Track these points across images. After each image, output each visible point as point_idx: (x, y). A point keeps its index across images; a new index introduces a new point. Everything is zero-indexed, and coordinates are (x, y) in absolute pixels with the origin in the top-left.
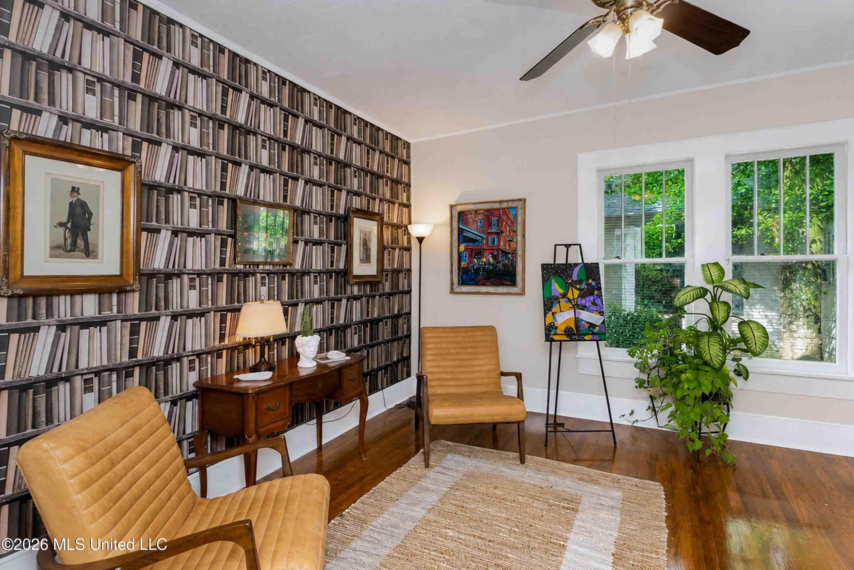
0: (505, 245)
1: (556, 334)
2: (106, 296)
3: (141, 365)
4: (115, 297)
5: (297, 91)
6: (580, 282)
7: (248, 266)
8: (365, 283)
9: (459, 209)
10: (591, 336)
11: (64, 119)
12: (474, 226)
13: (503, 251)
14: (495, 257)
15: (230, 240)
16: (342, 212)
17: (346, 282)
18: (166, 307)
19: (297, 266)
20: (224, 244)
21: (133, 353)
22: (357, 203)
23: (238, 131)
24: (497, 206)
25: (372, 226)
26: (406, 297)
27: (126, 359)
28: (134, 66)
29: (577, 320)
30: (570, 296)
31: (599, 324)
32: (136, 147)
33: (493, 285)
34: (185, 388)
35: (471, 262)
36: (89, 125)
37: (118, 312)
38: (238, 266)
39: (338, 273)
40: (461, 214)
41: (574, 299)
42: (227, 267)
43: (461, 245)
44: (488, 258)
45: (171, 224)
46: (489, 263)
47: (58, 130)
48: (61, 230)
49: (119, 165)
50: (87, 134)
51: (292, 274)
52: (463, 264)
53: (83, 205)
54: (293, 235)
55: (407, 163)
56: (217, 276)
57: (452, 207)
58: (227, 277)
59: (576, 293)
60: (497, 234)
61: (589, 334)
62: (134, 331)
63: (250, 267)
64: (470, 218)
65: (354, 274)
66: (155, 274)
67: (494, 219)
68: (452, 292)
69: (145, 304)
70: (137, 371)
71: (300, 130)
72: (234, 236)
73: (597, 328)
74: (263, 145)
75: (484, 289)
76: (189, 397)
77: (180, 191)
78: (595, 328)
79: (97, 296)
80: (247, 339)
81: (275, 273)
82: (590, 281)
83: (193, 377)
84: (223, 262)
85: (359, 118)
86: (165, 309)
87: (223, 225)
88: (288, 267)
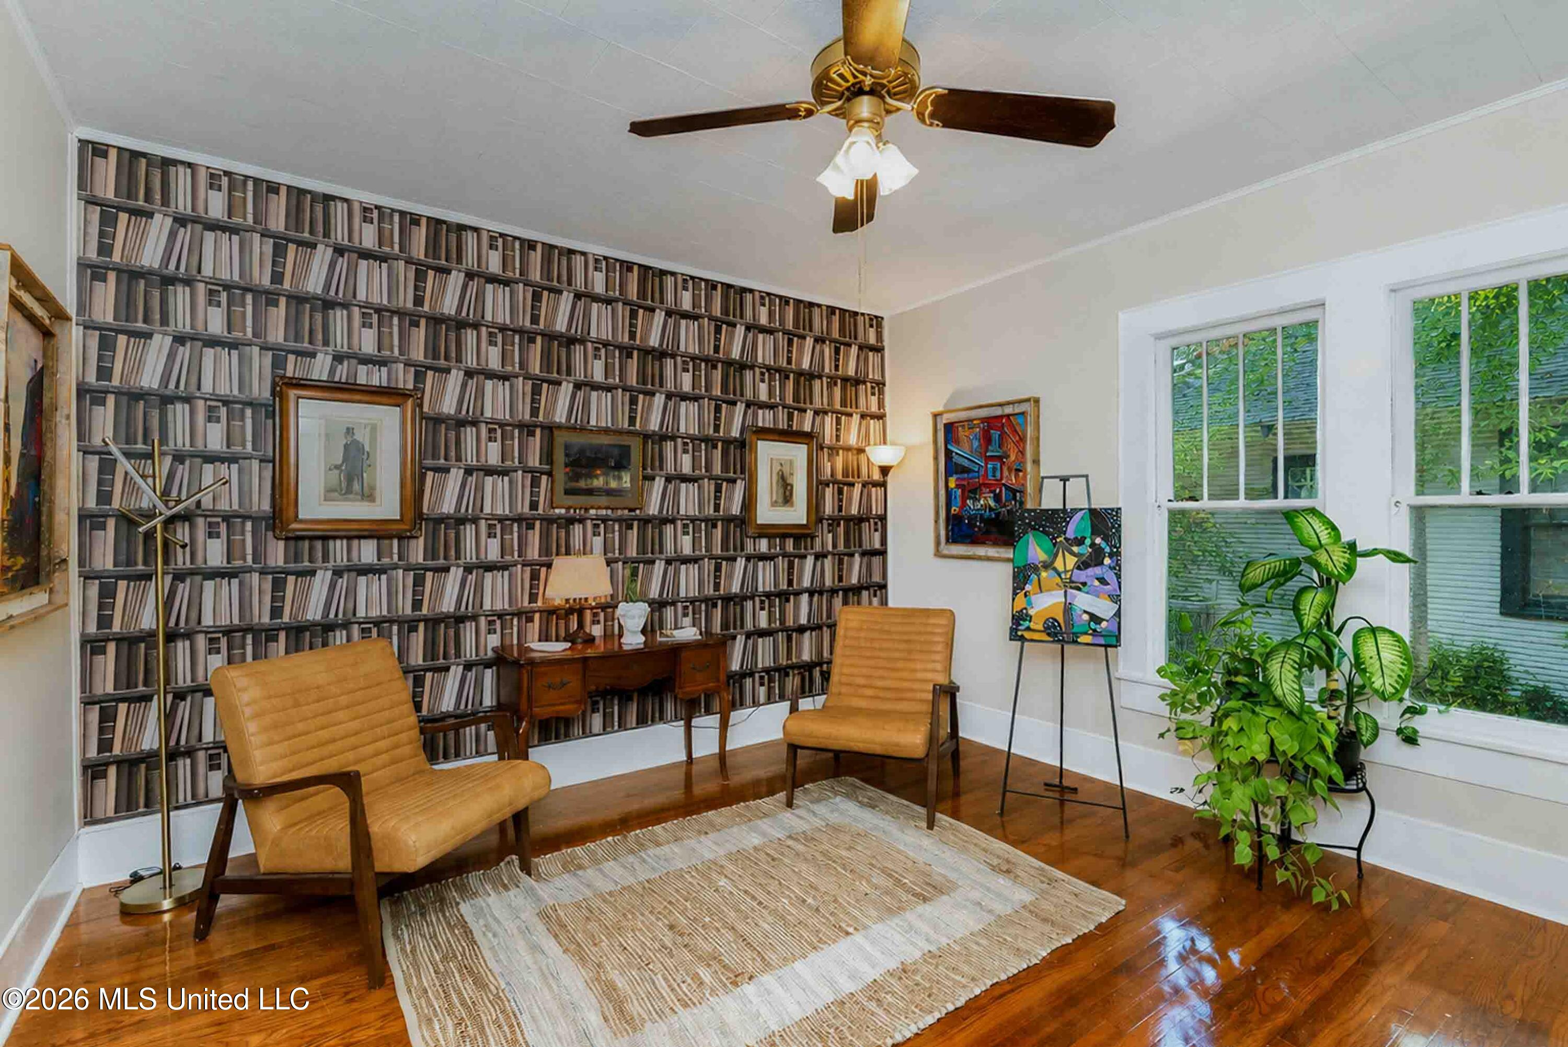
0: (1009, 479)
1: (1028, 629)
2: (387, 542)
3: (426, 620)
4: (395, 542)
5: (653, 276)
6: (1080, 542)
7: (572, 511)
8: (784, 536)
9: (946, 418)
10: (1091, 637)
11: (338, 358)
12: (966, 446)
13: (1007, 488)
14: (997, 498)
15: (544, 478)
16: (735, 433)
17: (744, 535)
18: (458, 557)
19: (653, 509)
20: (535, 483)
21: (417, 605)
22: (764, 418)
23: (556, 342)
24: (998, 412)
25: (798, 454)
26: (876, 560)
27: (409, 611)
28: (416, 288)
29: (1068, 608)
30: (1059, 564)
31: (1107, 618)
32: (419, 377)
33: (996, 543)
34: (482, 654)
35: (964, 504)
36: (366, 360)
37: (400, 559)
38: (557, 511)
39: (729, 520)
40: (950, 428)
41: (1066, 571)
42: (540, 511)
43: (951, 479)
44: (987, 500)
45: (464, 462)
46: (991, 509)
47: (332, 371)
48: (337, 472)
49: (399, 400)
50: (362, 369)
51: (645, 521)
52: (955, 509)
53: (359, 447)
54: (644, 468)
55: (878, 349)
56: (526, 522)
57: (936, 416)
58: (541, 524)
59: (1071, 561)
60: (1000, 458)
61: (1086, 633)
62: (419, 582)
63: (575, 512)
64: (962, 433)
65: (759, 522)
66: (443, 519)
67: (995, 434)
68: (938, 554)
69: (431, 553)
70: (421, 626)
71: (658, 326)
72: (550, 474)
73: (1104, 624)
74: (596, 355)
75: (981, 551)
76: (488, 665)
77: (475, 423)
78: (1100, 624)
79: (375, 541)
80: (571, 601)
81: (614, 520)
82: (1098, 541)
83: (494, 641)
84: (534, 506)
85: (769, 294)
86: (456, 559)
87: (534, 460)
88: (638, 512)
